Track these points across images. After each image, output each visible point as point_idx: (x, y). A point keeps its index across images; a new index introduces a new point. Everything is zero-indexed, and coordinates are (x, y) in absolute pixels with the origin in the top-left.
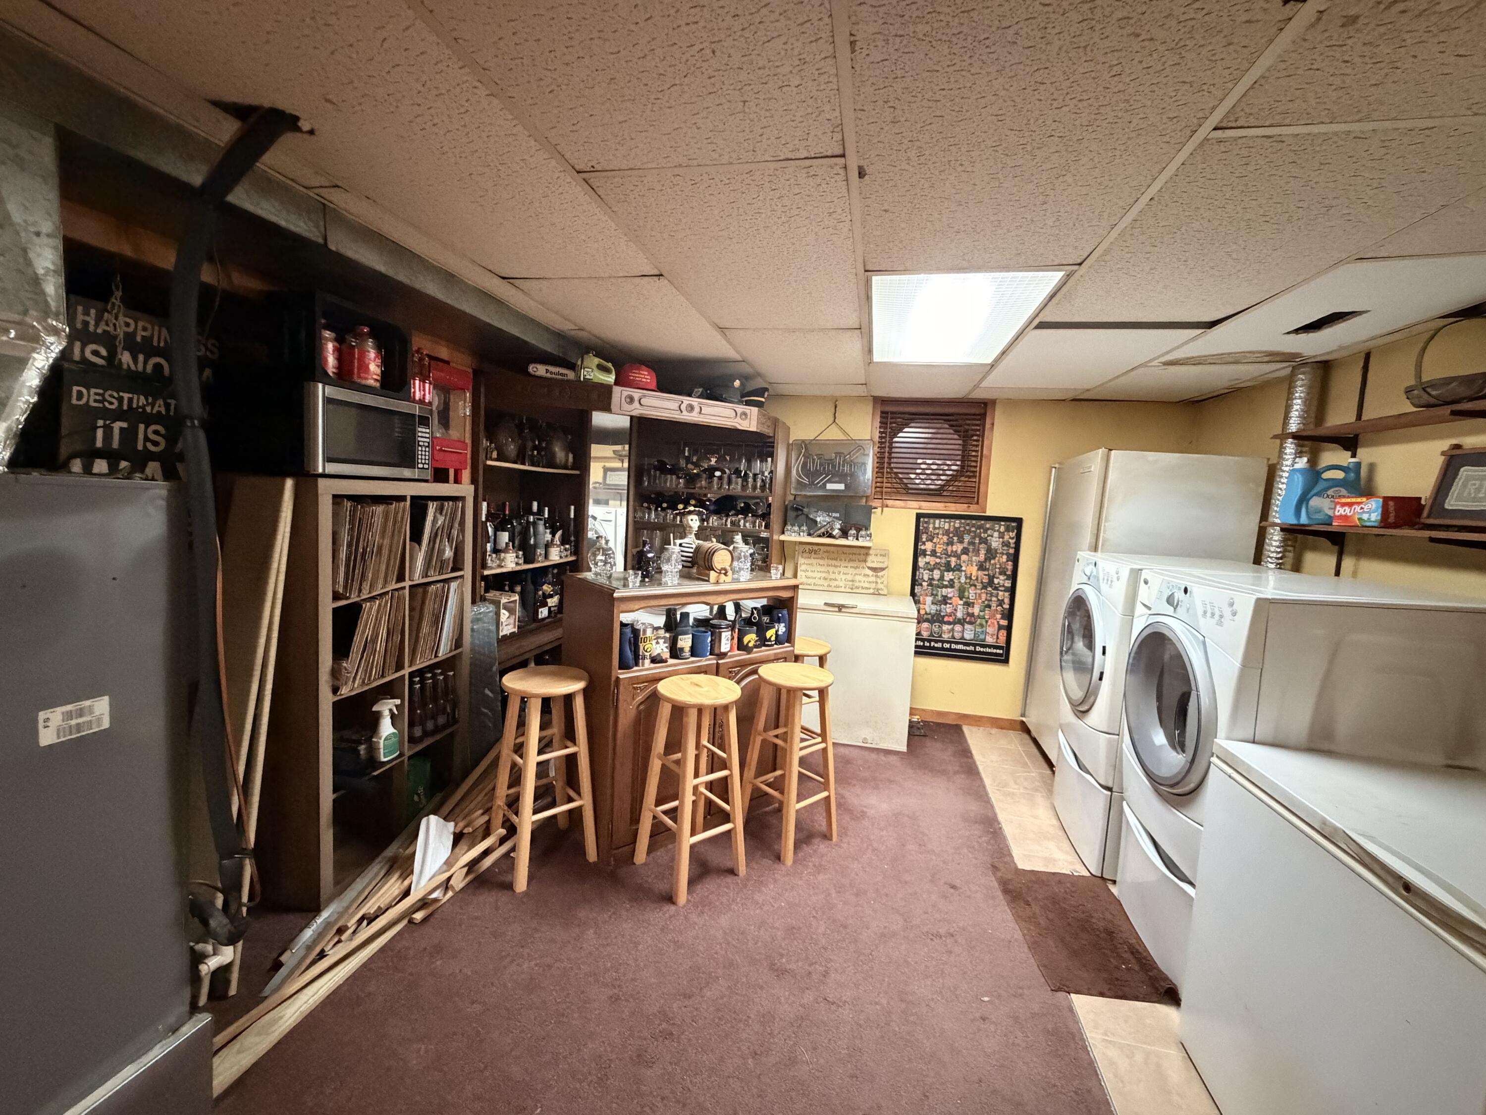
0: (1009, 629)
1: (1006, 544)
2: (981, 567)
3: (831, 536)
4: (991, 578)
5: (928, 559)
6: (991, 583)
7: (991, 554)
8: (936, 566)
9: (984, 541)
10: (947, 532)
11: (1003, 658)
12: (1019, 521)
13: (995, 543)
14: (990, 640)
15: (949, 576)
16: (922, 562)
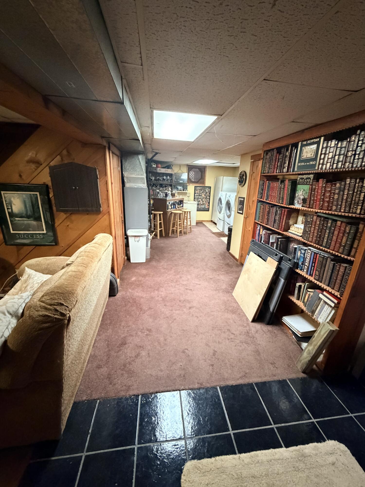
0: (209, 205)
1: (209, 191)
2: (205, 195)
3: (181, 191)
4: (206, 197)
5: (197, 194)
6: (206, 198)
7: (206, 193)
8: (198, 195)
9: (205, 191)
10: (199, 189)
11: (208, 210)
12: (210, 187)
13: (207, 191)
14: (206, 208)
15: (200, 197)
16: (195, 195)
